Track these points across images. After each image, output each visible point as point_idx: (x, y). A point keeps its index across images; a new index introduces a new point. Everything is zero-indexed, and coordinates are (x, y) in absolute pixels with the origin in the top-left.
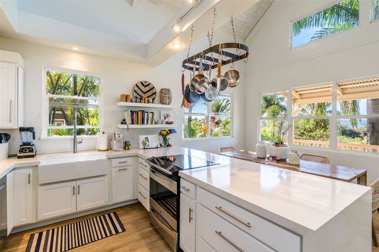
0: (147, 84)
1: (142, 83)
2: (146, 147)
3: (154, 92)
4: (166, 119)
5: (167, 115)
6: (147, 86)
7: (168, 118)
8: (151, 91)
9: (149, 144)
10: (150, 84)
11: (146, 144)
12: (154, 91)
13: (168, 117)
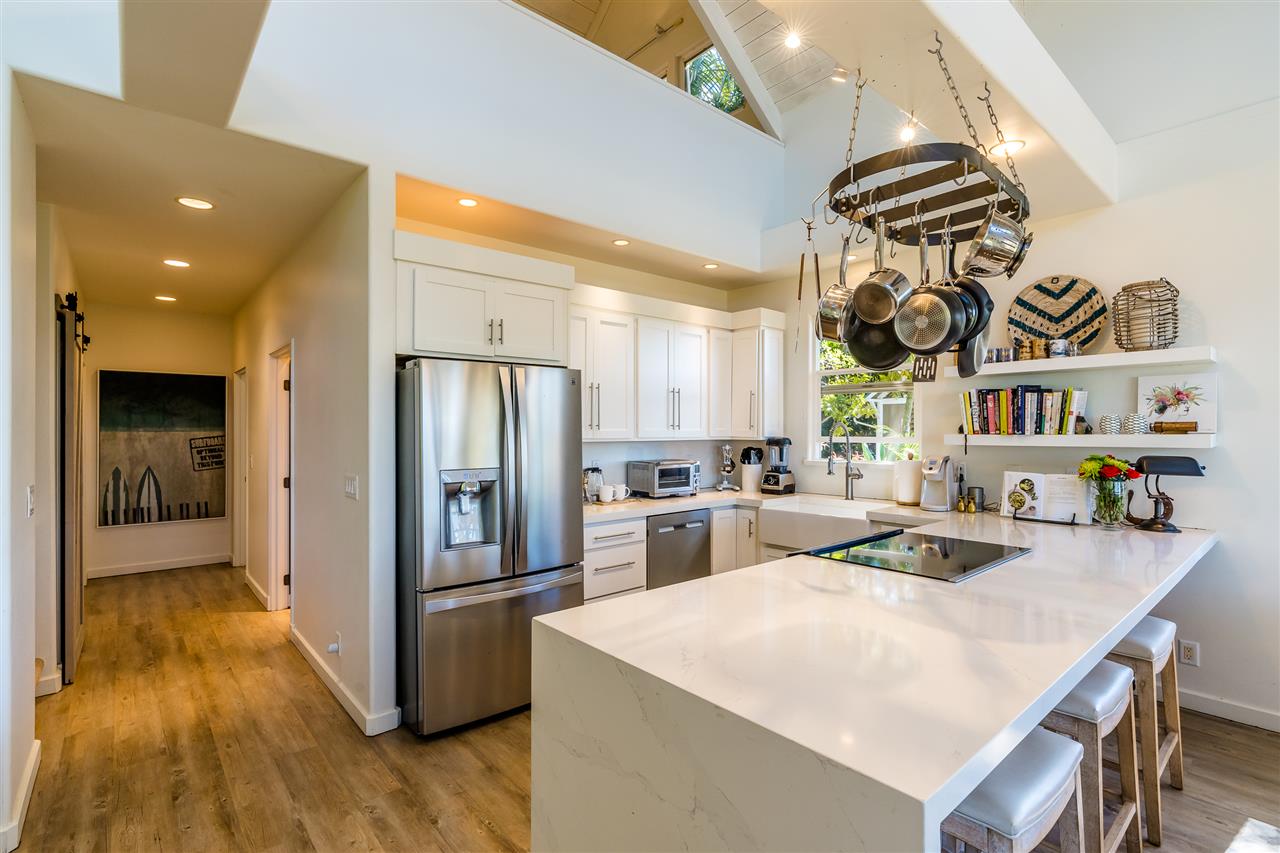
0: (1063, 284)
1: (1039, 287)
2: (1023, 514)
3: (1098, 307)
4: (1169, 411)
5: (1179, 393)
6: (1065, 291)
7: (1182, 407)
8: (1086, 306)
9: (1034, 503)
10: (1073, 282)
11: (1022, 503)
12: (1095, 303)
13: (1179, 400)
